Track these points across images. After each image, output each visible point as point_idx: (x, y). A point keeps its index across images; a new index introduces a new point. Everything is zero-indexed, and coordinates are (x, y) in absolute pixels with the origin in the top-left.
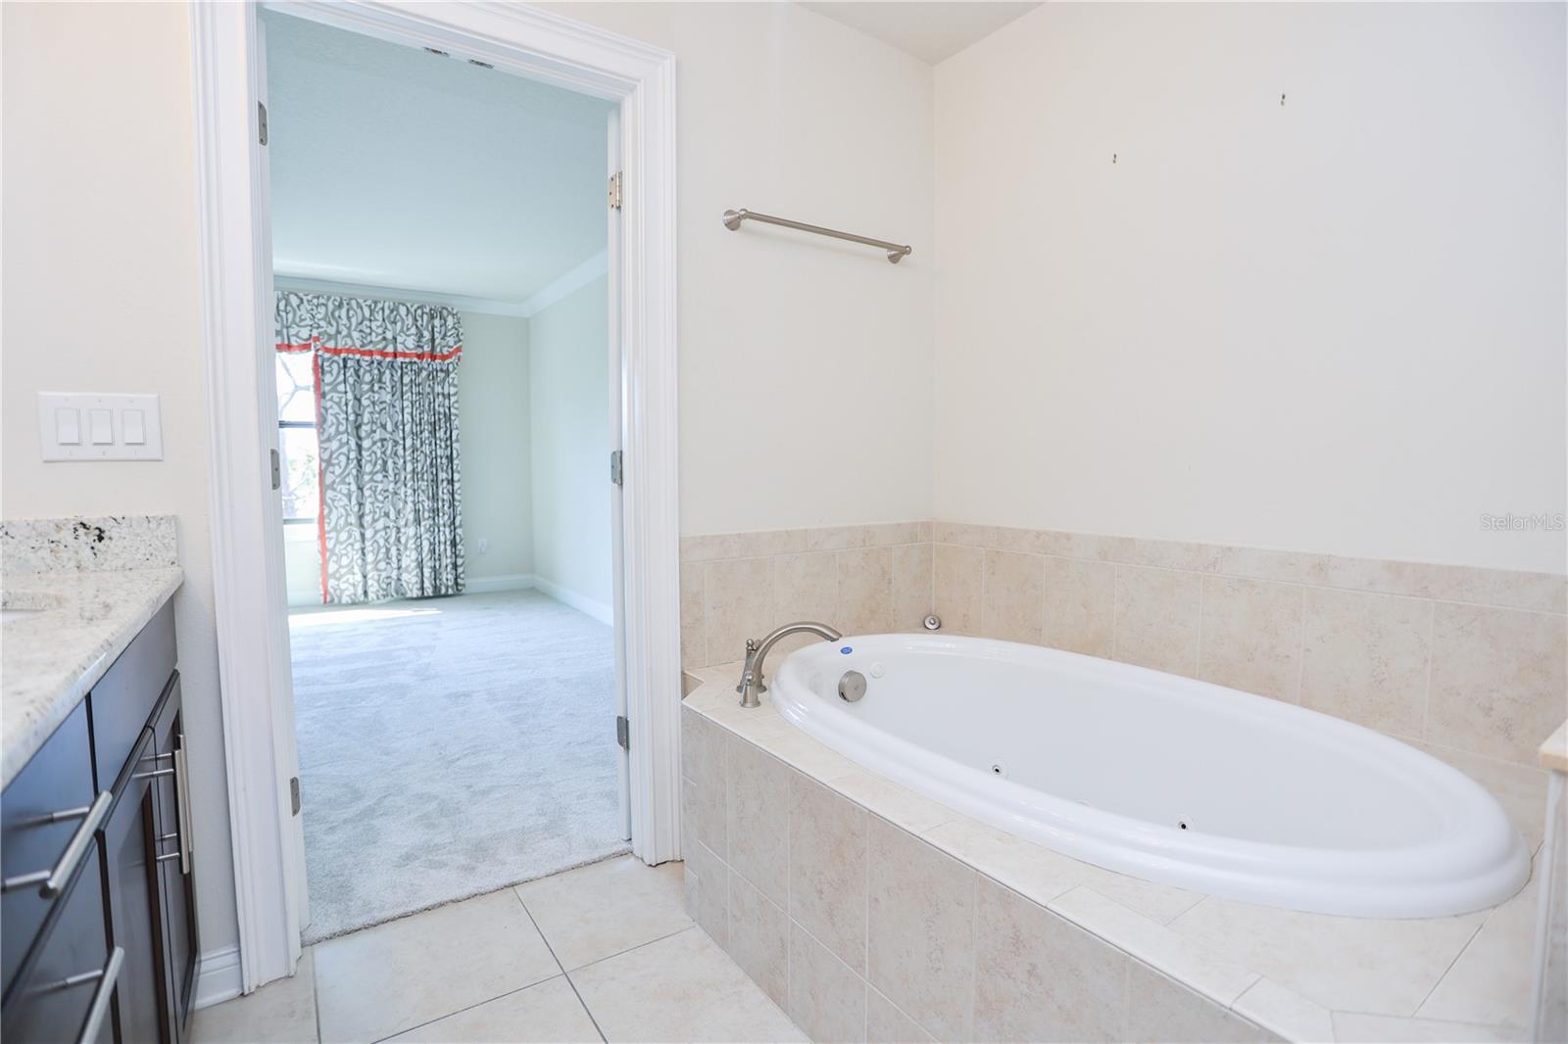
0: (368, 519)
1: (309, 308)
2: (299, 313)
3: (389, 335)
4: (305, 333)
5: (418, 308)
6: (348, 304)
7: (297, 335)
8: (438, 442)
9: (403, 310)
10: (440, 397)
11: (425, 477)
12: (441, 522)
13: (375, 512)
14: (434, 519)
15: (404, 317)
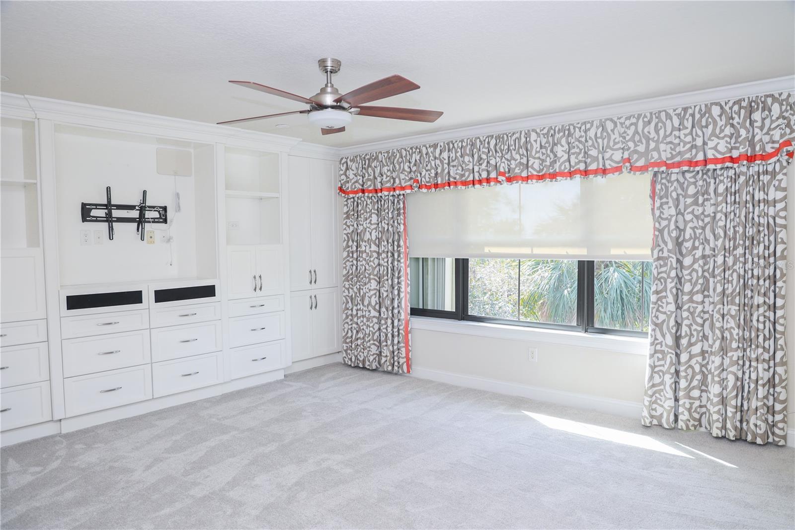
0: (684, 342)
1: (622, 130)
2: (613, 137)
3: (699, 142)
4: (618, 156)
5: (734, 103)
6: (656, 118)
7: (611, 159)
8: (756, 260)
9: (716, 111)
10: (762, 205)
11: (737, 301)
12: (754, 356)
13: (692, 335)
14: (745, 350)
15: (718, 119)
